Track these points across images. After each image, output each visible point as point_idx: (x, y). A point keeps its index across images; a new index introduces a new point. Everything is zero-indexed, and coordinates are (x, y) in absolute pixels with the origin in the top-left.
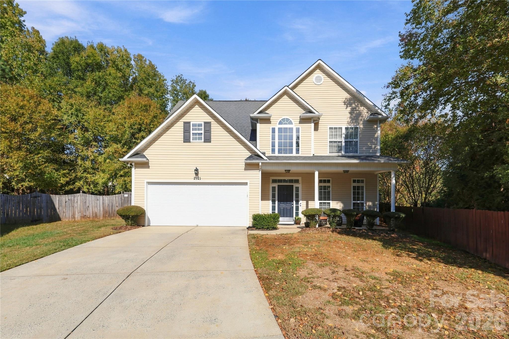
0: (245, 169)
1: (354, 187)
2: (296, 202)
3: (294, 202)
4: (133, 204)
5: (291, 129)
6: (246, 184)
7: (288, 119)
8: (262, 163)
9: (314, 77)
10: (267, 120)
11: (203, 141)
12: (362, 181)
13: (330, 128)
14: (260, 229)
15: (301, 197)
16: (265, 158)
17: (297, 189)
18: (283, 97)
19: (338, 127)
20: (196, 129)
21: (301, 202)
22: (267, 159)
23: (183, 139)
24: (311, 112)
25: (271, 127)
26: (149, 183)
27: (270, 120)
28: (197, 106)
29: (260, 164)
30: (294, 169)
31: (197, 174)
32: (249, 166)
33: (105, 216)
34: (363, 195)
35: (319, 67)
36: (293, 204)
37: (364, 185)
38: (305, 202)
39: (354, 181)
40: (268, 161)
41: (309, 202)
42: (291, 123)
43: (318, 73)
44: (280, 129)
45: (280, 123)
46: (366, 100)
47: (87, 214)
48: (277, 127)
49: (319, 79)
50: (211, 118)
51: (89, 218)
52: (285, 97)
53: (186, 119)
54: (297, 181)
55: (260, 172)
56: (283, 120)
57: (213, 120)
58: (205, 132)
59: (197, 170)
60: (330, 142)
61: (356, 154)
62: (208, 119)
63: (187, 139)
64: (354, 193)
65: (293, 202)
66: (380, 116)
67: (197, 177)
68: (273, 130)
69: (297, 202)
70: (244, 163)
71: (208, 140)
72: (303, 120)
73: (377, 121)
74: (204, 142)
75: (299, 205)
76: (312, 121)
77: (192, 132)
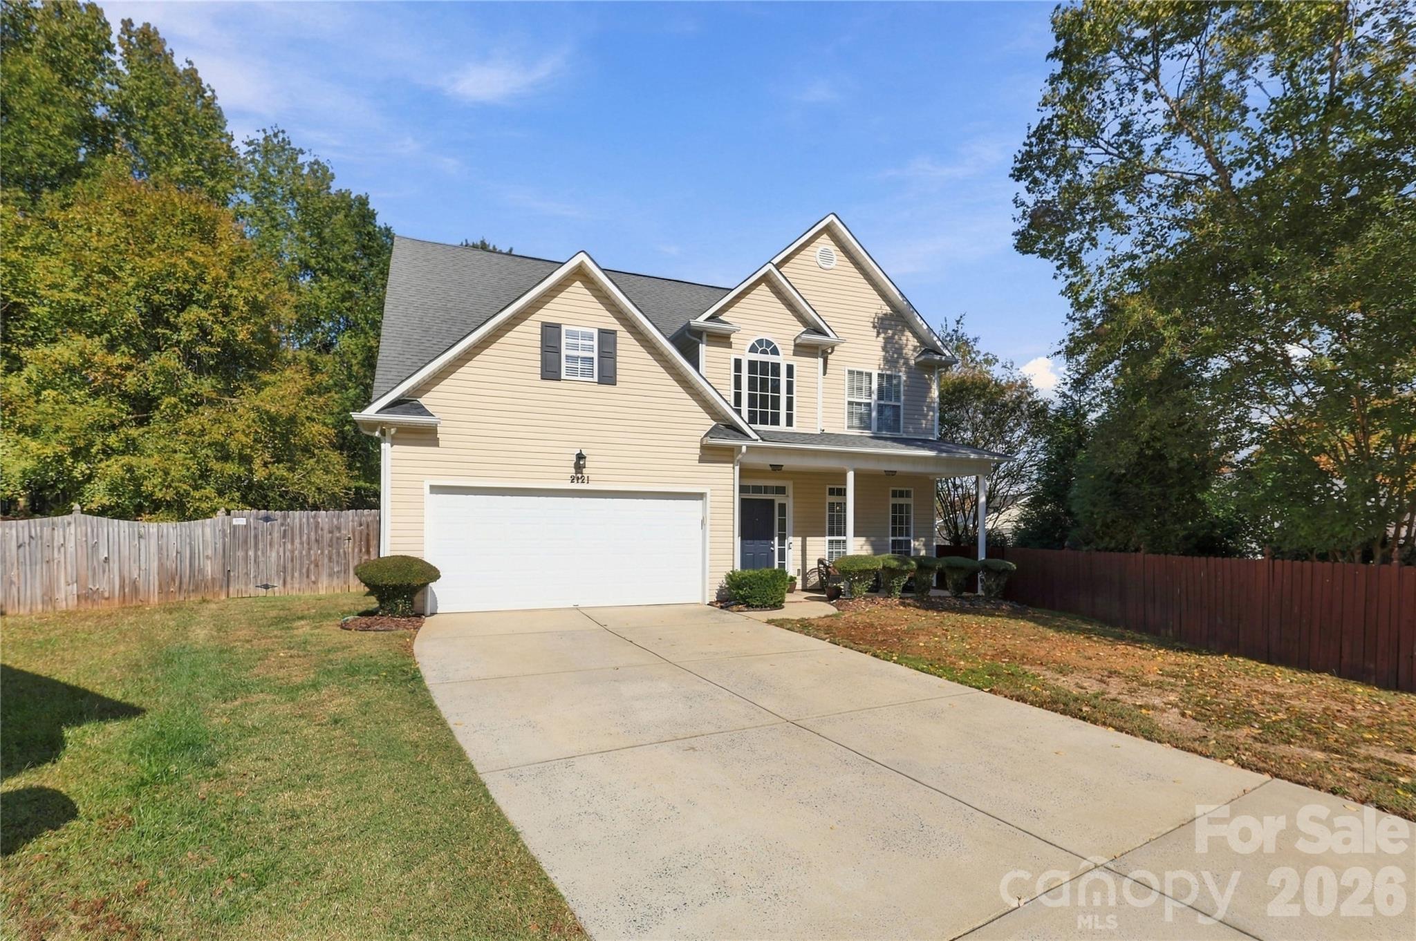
0: (701, 460)
1: (894, 506)
2: (779, 540)
3: (776, 539)
4: (386, 551)
5: (776, 367)
6: (700, 496)
7: (769, 343)
8: (748, 447)
9: (819, 251)
10: (722, 339)
11: (596, 379)
12: (908, 494)
13: (851, 372)
14: (757, 606)
15: (791, 527)
16: (754, 436)
17: (783, 507)
18: (759, 288)
19: (865, 370)
20: (575, 347)
21: (790, 539)
22: (758, 438)
23: (539, 370)
24: (819, 331)
25: (733, 357)
26: (435, 489)
27: (729, 338)
28: (578, 284)
29: (744, 449)
30: (788, 462)
31: (579, 467)
32: (710, 454)
33: (165, 589)
34: (908, 523)
35: (828, 230)
36: (773, 546)
37: (910, 501)
38: (800, 539)
39: (894, 494)
40: (760, 443)
41: (808, 539)
42: (775, 351)
43: (825, 242)
44: (752, 364)
45: (753, 349)
46: (918, 319)
47: (103, 585)
48: (747, 357)
49: (826, 255)
50: (615, 321)
51: (107, 599)
52: (763, 287)
53: (547, 314)
54: (781, 490)
55: (737, 468)
56: (760, 342)
57: (621, 328)
58: (600, 357)
59: (580, 457)
60: (850, 403)
61: (896, 435)
62: (612, 323)
63: (550, 371)
64: (894, 521)
65: (773, 540)
66: (937, 357)
67: (580, 475)
68: (738, 363)
69: (782, 538)
70: (699, 445)
71: (608, 376)
72: (802, 349)
73: (934, 367)
74: (599, 383)
75: (786, 547)
76: (820, 353)
77: (564, 352)
